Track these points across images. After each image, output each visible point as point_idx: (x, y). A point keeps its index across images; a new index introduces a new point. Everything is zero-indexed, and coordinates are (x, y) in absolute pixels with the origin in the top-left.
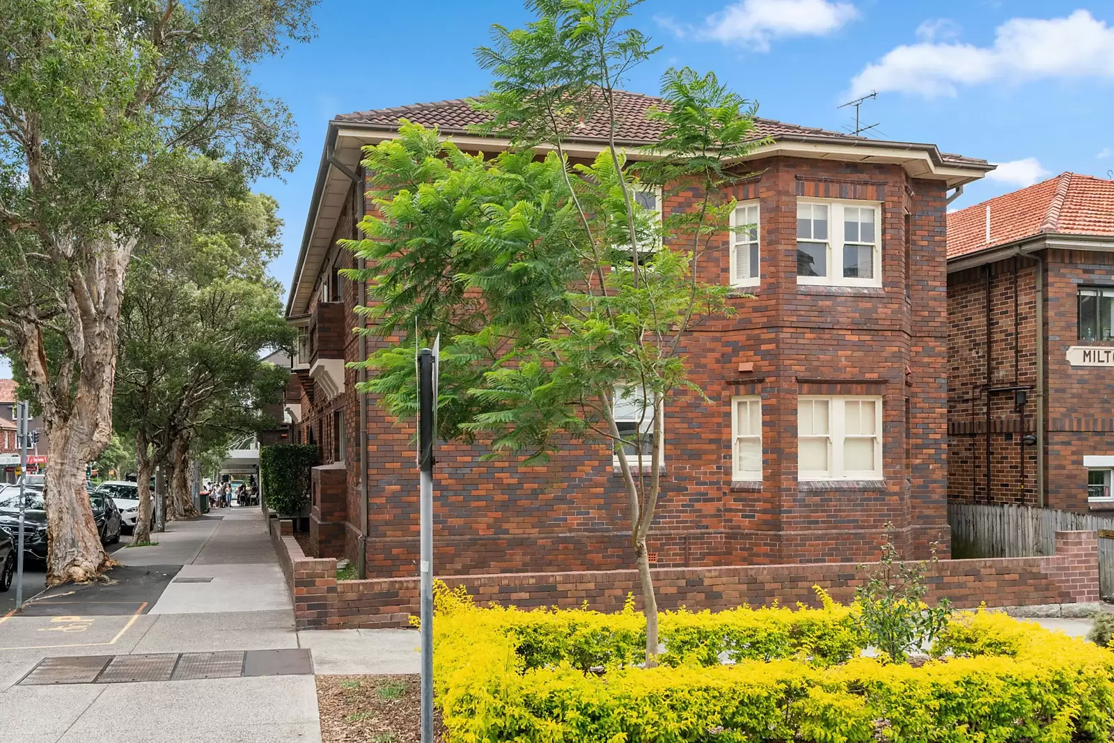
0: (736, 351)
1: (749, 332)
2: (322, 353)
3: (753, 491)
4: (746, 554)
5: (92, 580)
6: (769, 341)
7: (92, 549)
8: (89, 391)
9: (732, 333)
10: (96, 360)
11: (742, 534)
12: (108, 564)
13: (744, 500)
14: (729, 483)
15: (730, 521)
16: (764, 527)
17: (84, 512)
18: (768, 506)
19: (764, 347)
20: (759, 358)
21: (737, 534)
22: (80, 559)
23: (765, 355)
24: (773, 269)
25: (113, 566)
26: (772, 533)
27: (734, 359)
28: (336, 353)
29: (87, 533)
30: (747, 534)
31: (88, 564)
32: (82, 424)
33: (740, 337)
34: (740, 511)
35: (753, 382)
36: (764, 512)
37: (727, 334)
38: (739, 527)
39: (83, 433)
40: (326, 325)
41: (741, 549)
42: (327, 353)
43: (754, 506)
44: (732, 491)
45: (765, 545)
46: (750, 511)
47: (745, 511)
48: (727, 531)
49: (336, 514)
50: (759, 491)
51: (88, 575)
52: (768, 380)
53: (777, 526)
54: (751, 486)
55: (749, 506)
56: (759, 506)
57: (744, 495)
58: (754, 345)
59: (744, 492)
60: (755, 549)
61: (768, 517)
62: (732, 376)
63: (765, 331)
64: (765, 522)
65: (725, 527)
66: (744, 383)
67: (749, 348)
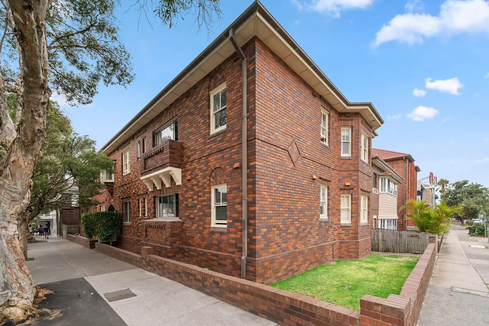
0: (344, 178)
1: (348, 172)
2: (171, 164)
3: (349, 227)
4: (346, 248)
5: (33, 316)
6: (355, 175)
7: (27, 288)
8: (25, 156)
9: (342, 172)
10: (37, 128)
11: (345, 242)
12: (40, 294)
13: (346, 230)
14: (340, 224)
15: (341, 237)
16: (352, 239)
17: (17, 258)
18: (354, 232)
19: (354, 177)
20: (351, 181)
21: (344, 242)
22: (16, 298)
23: (354, 180)
24: (357, 151)
25: (46, 295)
26: (355, 241)
27: (343, 181)
28: (177, 165)
29: (20, 274)
30: (347, 242)
31: (24, 301)
32: (15, 184)
33: (345, 174)
34: (344, 234)
35: (350, 189)
36: (352, 234)
37: (340, 172)
38: (344, 239)
39: (15, 192)
40: (173, 151)
41: (345, 247)
42: (173, 164)
43: (349, 232)
44: (341, 227)
45: (353, 245)
46: (348, 234)
47: (346, 234)
48: (339, 241)
49: (177, 242)
50: (351, 227)
51: (29, 313)
52: (355, 189)
53: (356, 238)
54: (348, 225)
55: (347, 232)
56: (351, 232)
57: (345, 228)
58: (350, 176)
59: (345, 227)
60: (350, 247)
61: (354, 235)
62: (342, 187)
63: (354, 172)
64: (352, 237)
65: (338, 239)
66: (347, 190)
67: (347, 177)
